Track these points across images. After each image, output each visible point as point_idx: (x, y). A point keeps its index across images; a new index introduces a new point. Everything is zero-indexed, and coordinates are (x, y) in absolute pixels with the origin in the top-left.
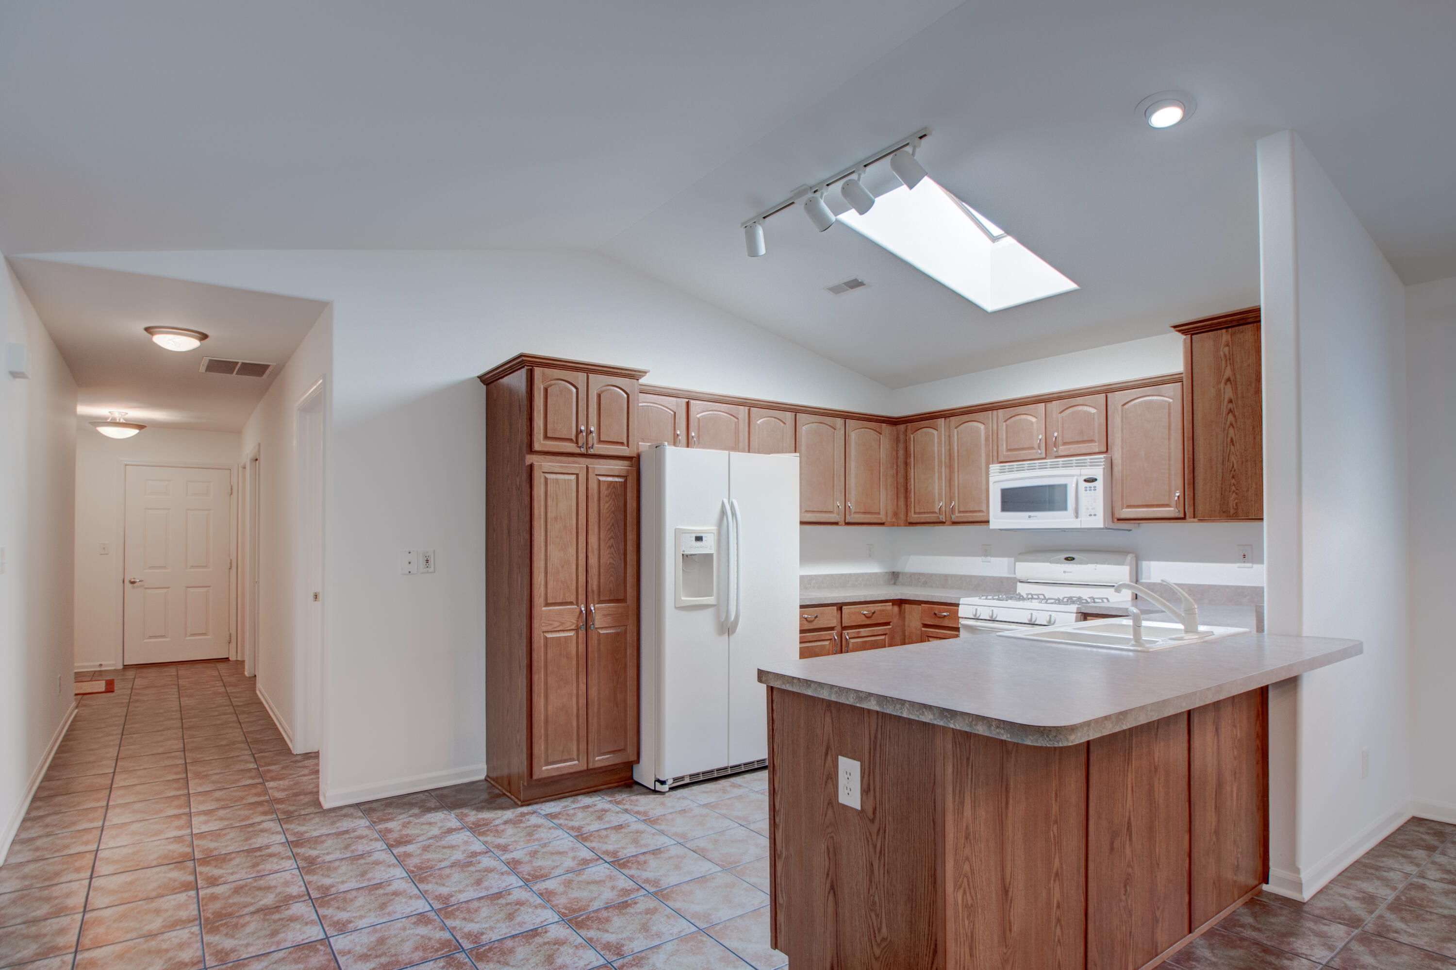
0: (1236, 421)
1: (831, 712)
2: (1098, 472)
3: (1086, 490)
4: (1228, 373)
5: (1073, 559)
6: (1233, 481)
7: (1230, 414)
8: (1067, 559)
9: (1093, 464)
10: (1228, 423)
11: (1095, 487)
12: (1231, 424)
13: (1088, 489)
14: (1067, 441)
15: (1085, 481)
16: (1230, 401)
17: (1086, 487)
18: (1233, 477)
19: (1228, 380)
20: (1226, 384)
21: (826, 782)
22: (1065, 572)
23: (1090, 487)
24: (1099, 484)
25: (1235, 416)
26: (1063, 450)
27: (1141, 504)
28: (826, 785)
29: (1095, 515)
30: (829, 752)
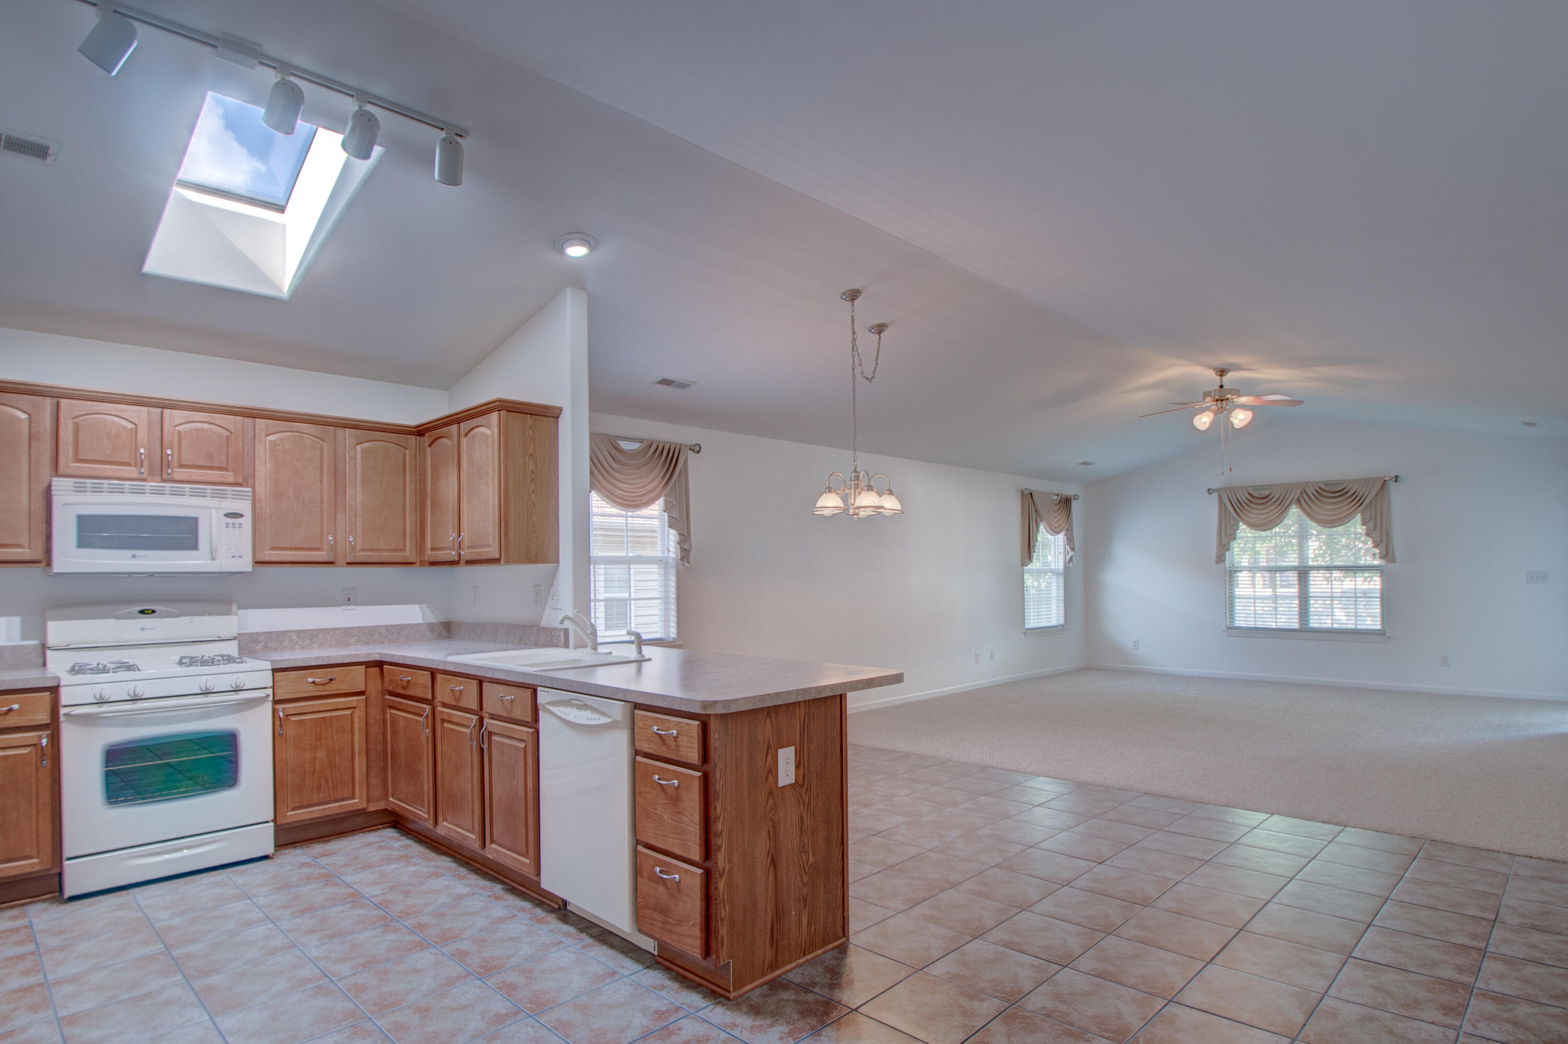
0: (536, 489)
1: (771, 718)
2: (244, 507)
3: (228, 527)
4: (531, 450)
5: (154, 612)
6: (534, 535)
7: (533, 483)
8: (142, 612)
9: (236, 497)
10: (531, 489)
11: (240, 524)
12: (533, 491)
13: (231, 525)
14: (186, 463)
15: (227, 515)
16: (533, 472)
17: (227, 524)
18: (534, 532)
19: (531, 455)
20: (530, 458)
21: (767, 777)
22: (143, 629)
23: (234, 524)
24: (247, 521)
25: (535, 485)
26: (180, 473)
27: (289, 546)
28: (767, 780)
29: (240, 557)
30: (770, 751)
